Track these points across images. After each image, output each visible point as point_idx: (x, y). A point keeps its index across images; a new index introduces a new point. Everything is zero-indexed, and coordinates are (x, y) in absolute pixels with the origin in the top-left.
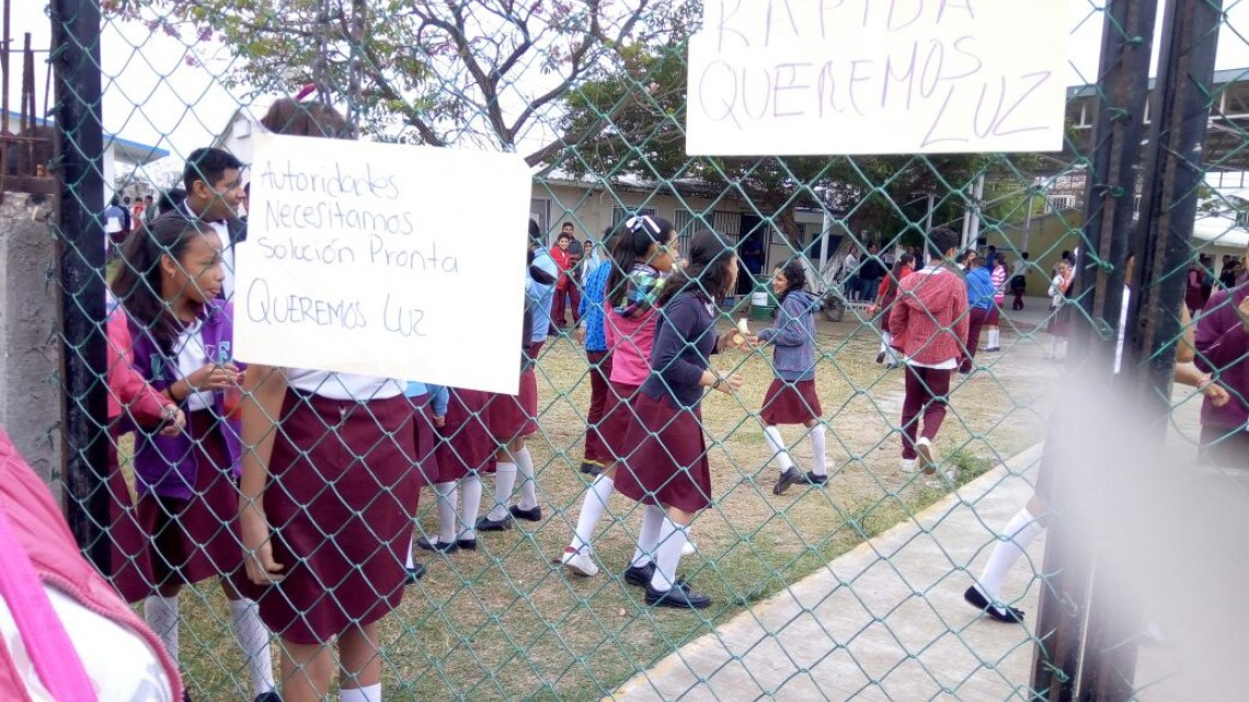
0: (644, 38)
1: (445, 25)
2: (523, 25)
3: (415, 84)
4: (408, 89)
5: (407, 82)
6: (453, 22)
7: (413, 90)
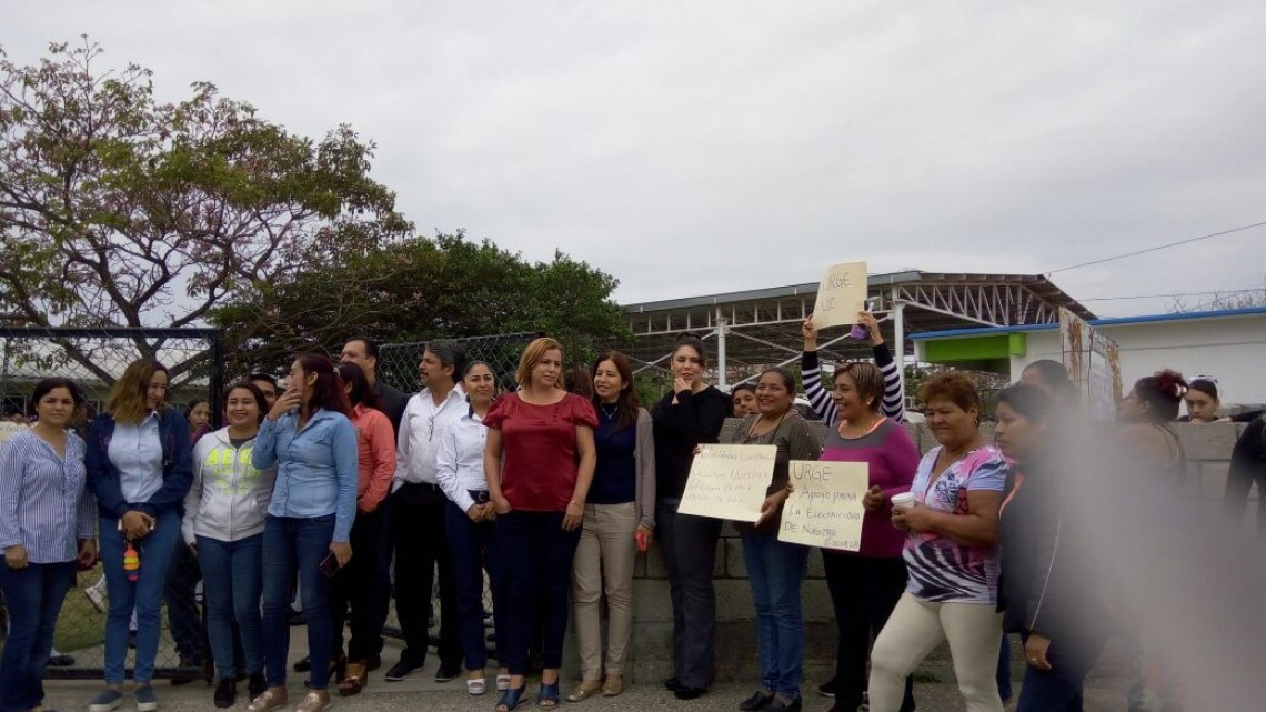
0: (280, 269)
1: (90, 262)
2: (161, 263)
3: (63, 308)
4: (55, 313)
5: (55, 306)
6: (97, 259)
7: (60, 315)
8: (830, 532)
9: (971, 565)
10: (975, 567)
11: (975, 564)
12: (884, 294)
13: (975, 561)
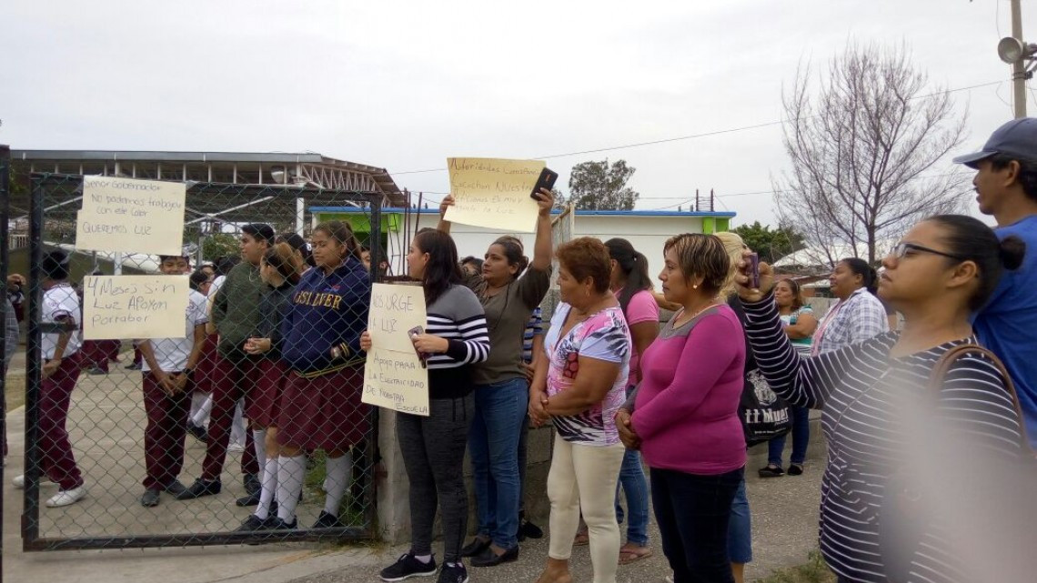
8: (399, 398)
9: (592, 417)
10: (596, 418)
11: (595, 415)
12: (288, 170)
13: (594, 413)
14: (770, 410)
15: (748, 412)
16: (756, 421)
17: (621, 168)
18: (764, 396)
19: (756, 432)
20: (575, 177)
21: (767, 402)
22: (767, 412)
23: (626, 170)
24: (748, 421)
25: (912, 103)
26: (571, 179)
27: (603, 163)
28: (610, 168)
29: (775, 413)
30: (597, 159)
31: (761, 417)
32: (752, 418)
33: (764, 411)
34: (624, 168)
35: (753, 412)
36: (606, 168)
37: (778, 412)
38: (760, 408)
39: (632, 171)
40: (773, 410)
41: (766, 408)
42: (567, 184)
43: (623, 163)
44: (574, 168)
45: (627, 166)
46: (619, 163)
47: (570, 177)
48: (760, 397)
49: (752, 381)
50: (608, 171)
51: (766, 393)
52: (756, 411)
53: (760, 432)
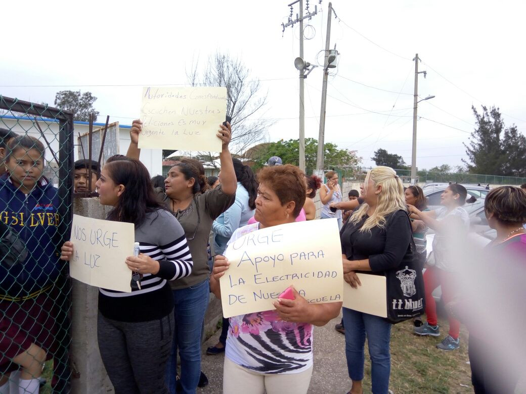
14: (410, 300)
15: (395, 302)
16: (400, 308)
17: (89, 96)
18: (407, 290)
19: (399, 316)
20: (59, 98)
21: (409, 294)
22: (408, 301)
23: (91, 98)
24: (394, 308)
25: (245, 82)
26: (56, 100)
27: (77, 93)
28: (82, 96)
29: (413, 302)
30: (73, 90)
31: (403, 305)
32: (397, 305)
33: (406, 300)
34: (90, 97)
35: (398, 301)
36: (79, 95)
37: (416, 302)
38: (403, 298)
39: (95, 99)
40: (413, 301)
41: (408, 299)
42: (54, 103)
43: (90, 94)
44: (58, 93)
45: (92, 95)
46: (87, 93)
47: (55, 98)
48: (405, 291)
49: (400, 278)
50: (80, 98)
51: (409, 288)
52: (400, 300)
53: (402, 316)
